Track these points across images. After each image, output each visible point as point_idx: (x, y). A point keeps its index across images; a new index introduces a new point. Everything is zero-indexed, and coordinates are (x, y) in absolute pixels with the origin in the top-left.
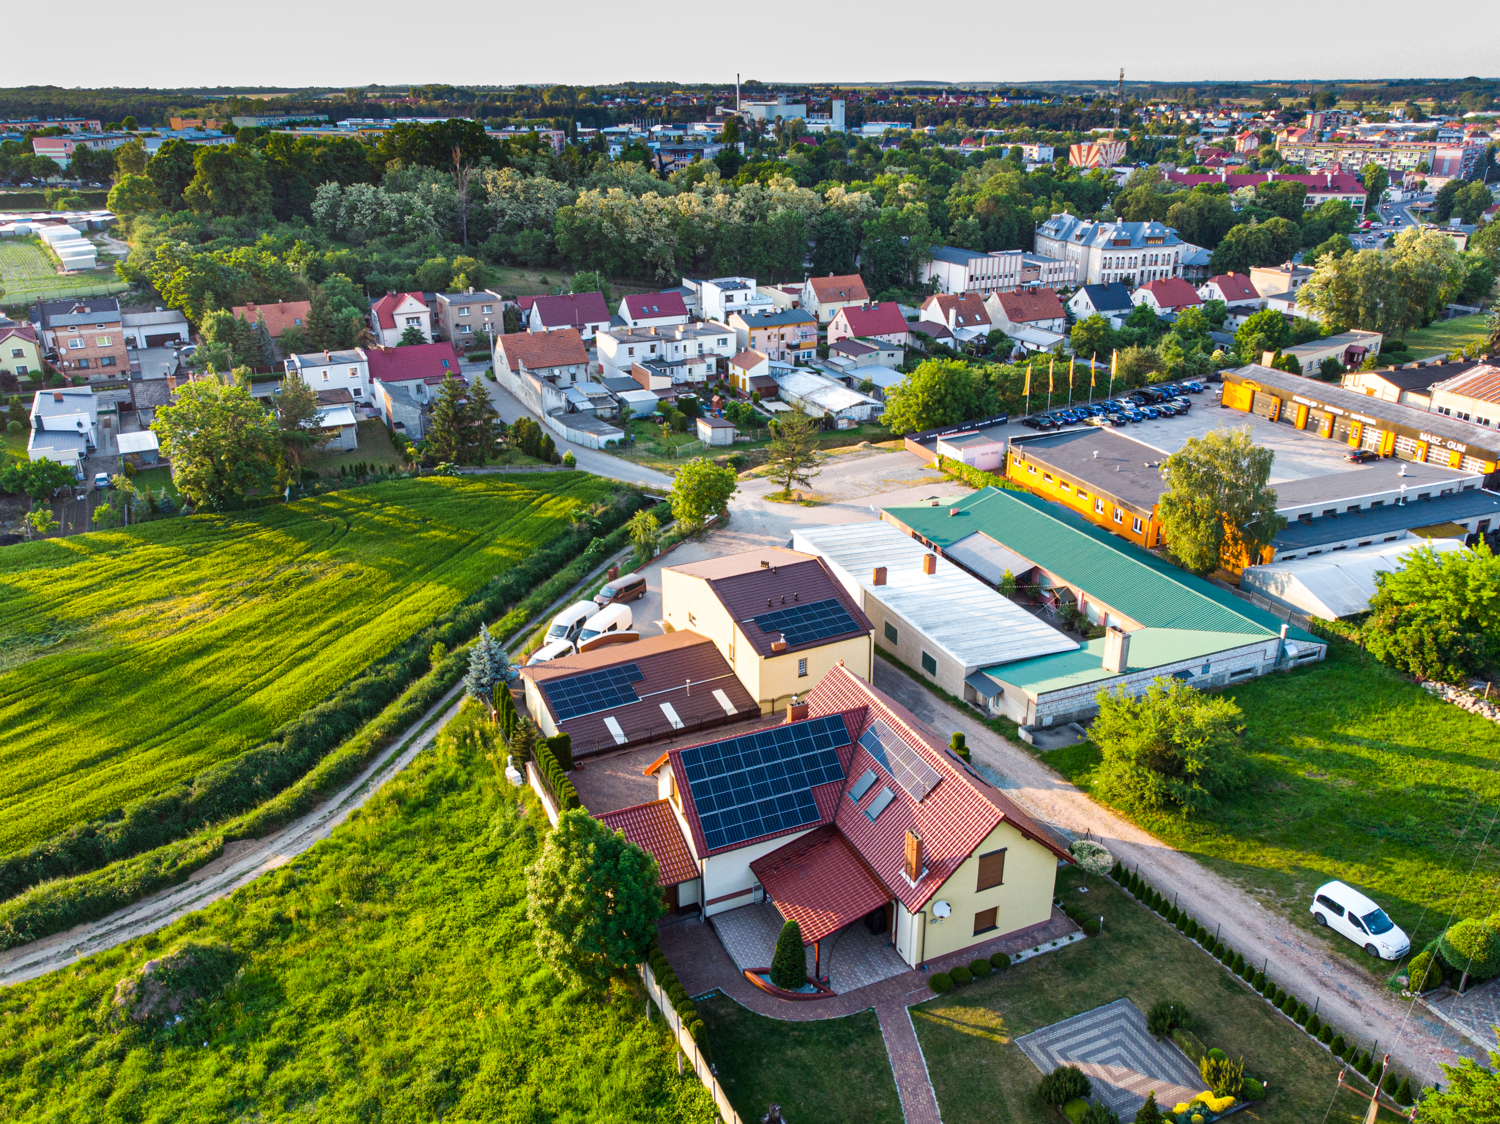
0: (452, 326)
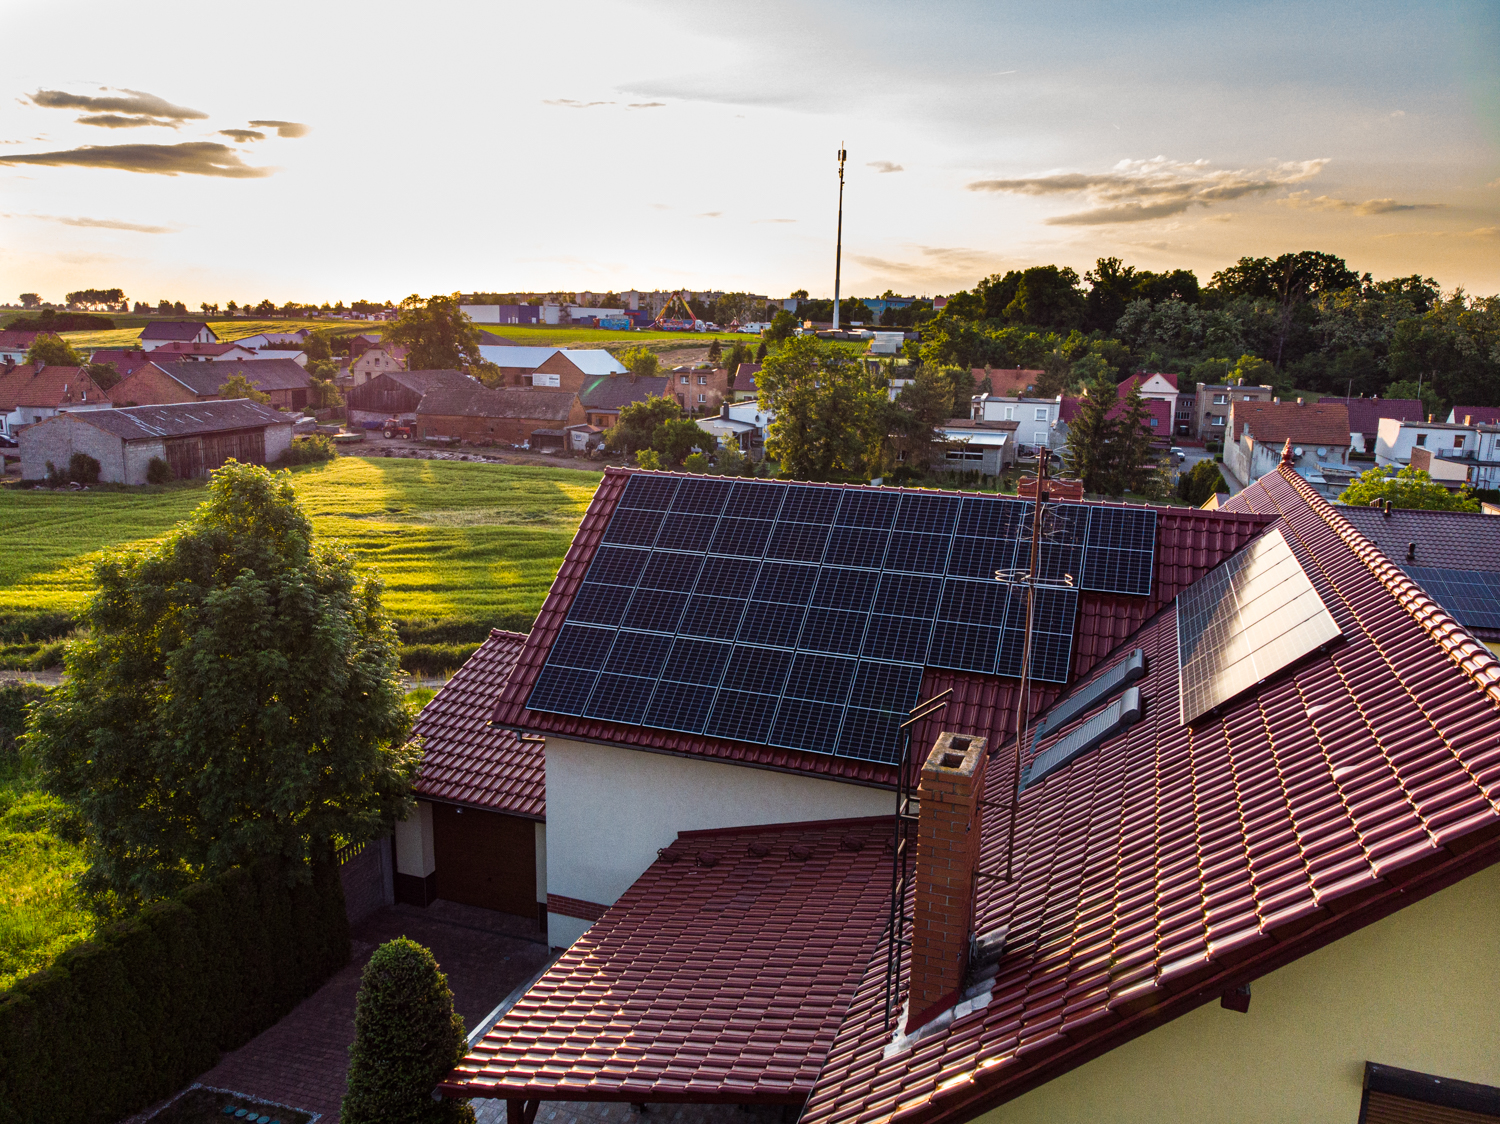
0: (1202, 414)
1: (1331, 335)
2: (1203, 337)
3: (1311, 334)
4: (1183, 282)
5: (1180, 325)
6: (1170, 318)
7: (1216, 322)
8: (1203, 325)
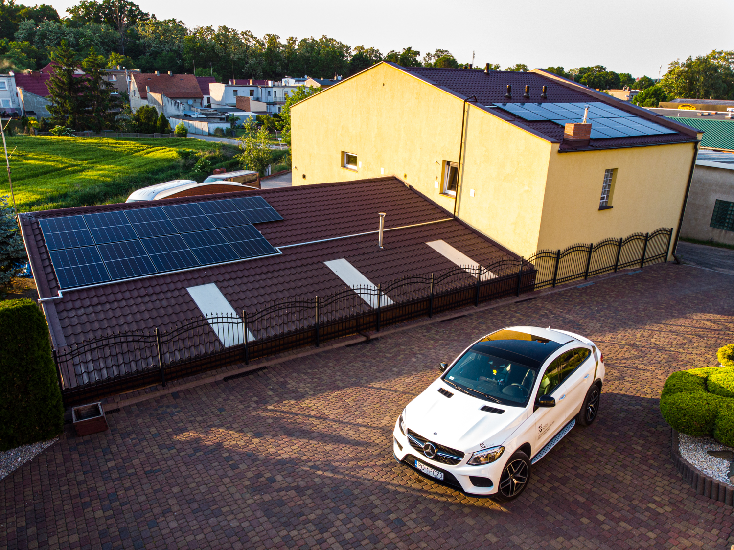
1: (149, 46)
2: (78, 44)
3: (138, 45)
4: (48, 13)
5: (59, 37)
6: (51, 32)
7: (82, 35)
8: (74, 37)
